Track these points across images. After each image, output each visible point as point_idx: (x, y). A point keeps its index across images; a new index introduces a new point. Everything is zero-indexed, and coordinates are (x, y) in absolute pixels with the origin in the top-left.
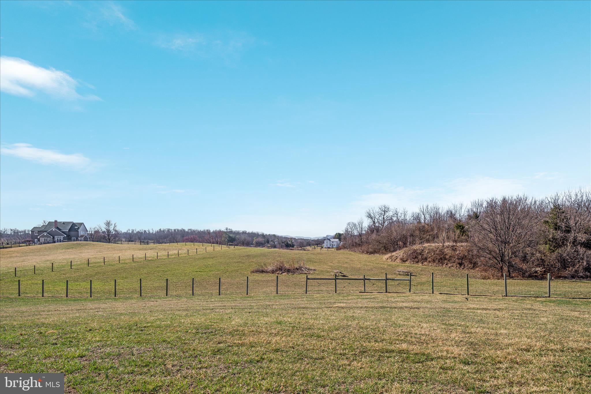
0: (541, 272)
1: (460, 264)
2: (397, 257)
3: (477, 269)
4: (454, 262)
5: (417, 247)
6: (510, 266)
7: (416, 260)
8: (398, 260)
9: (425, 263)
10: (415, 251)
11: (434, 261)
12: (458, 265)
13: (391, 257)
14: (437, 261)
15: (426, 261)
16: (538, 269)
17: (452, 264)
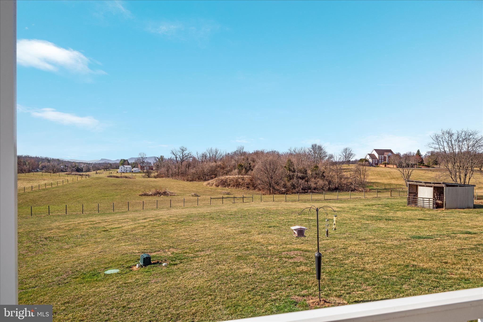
0: (284, 190)
1: (248, 187)
2: (213, 184)
3: (256, 190)
4: (245, 187)
5: (223, 178)
6: (274, 188)
7: (224, 185)
8: (214, 186)
9: (230, 187)
10: (222, 180)
11: (234, 186)
12: (247, 188)
13: (209, 184)
14: (235, 186)
15: (230, 186)
16: (283, 189)
17: (243, 188)
